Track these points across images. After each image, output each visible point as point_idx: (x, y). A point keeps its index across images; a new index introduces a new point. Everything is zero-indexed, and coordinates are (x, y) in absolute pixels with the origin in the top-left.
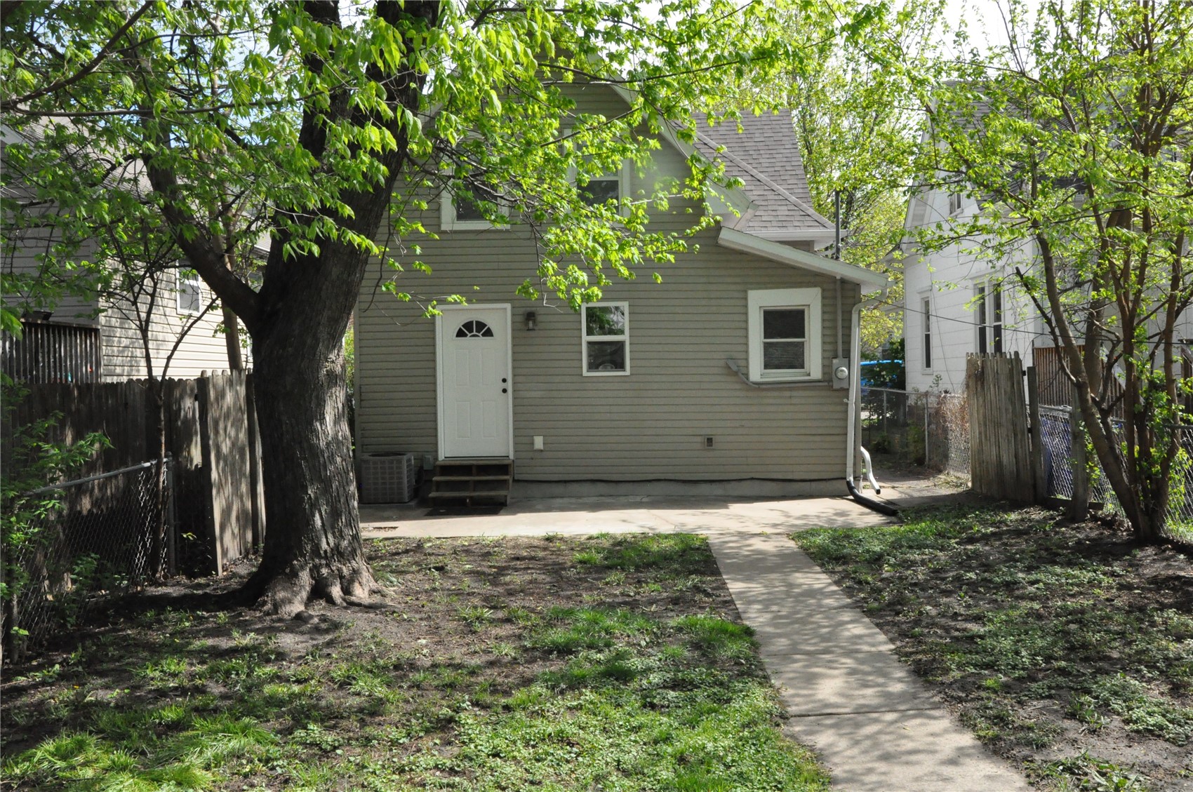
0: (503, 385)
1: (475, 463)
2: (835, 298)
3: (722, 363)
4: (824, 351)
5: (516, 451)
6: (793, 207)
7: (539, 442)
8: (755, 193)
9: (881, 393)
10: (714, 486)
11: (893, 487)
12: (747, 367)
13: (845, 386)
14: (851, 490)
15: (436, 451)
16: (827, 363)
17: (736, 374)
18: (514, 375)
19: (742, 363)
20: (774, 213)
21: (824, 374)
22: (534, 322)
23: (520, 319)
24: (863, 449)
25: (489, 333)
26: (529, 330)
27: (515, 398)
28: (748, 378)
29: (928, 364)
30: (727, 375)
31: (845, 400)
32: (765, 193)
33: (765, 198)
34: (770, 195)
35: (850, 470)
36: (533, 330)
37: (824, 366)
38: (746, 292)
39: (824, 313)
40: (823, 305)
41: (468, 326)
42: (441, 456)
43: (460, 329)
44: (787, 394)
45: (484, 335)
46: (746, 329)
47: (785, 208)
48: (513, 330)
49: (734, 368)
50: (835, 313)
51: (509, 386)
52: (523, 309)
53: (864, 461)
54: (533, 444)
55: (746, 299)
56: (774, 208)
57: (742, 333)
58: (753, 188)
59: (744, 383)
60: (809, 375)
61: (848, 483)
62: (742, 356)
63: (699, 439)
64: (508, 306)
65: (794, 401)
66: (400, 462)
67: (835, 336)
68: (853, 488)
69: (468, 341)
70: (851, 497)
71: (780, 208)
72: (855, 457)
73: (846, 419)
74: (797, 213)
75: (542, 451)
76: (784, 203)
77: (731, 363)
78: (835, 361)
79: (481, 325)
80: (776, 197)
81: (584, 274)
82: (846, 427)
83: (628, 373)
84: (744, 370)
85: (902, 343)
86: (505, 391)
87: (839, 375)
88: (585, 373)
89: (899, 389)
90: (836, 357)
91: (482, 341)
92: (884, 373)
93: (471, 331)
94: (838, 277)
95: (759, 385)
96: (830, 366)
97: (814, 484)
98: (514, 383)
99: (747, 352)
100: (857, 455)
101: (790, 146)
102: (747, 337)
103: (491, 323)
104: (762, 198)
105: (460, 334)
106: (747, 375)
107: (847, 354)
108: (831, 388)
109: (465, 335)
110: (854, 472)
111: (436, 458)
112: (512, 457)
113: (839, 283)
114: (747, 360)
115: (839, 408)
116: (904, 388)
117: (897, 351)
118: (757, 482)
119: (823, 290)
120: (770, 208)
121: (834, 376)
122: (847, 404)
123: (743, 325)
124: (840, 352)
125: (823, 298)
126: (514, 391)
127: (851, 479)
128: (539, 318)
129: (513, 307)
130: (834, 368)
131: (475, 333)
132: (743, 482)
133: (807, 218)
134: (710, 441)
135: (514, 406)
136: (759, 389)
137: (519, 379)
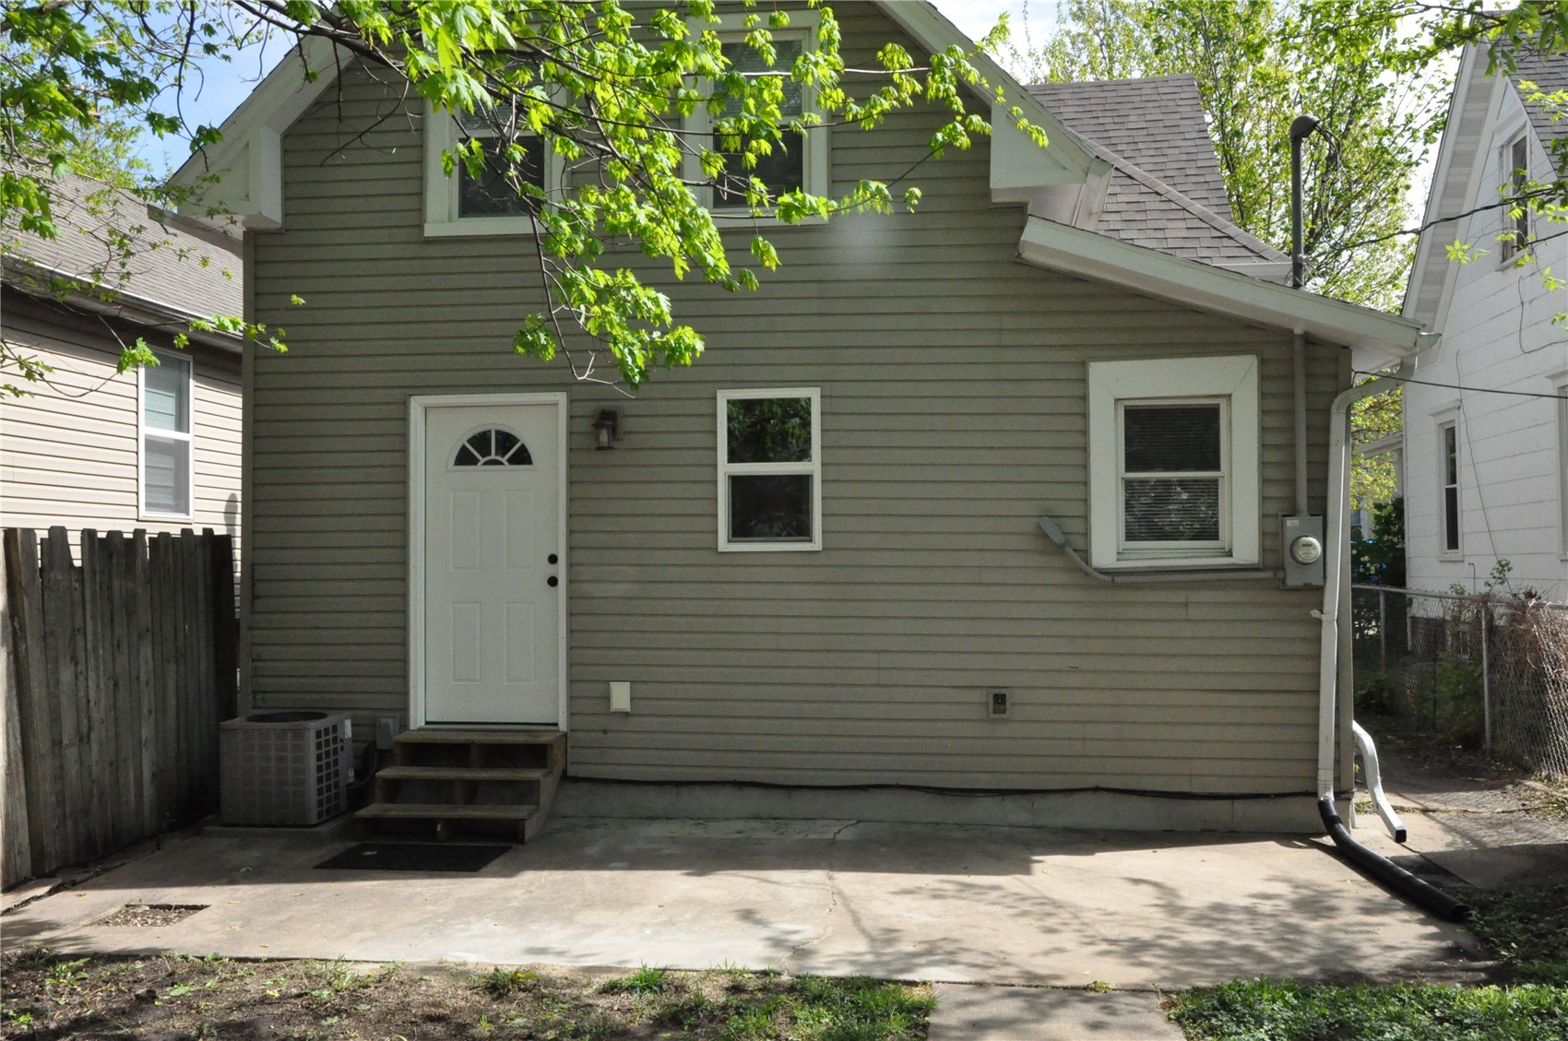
0: (549, 570)
1: (476, 737)
2: (1290, 377)
3: (1027, 525)
4: (1264, 499)
5: (571, 714)
6: (1197, 223)
7: (621, 696)
8: (1120, 198)
9: (1377, 594)
10: (1009, 803)
11: (1425, 811)
12: (1086, 534)
13: (1317, 582)
14: (1330, 824)
15: (404, 709)
16: (1271, 526)
17: (1060, 549)
18: (571, 549)
19: (1077, 526)
20: (1159, 234)
21: (1264, 550)
22: (614, 432)
23: (585, 425)
24: (1356, 727)
25: (522, 457)
26: (600, 448)
27: (570, 599)
28: (1087, 560)
29: (1453, 542)
30: (1042, 552)
31: (1315, 613)
32: (1142, 198)
33: (1142, 207)
34: (1152, 203)
35: (1326, 774)
36: (609, 448)
37: (1264, 534)
38: (1084, 365)
39: (1263, 412)
40: (1263, 395)
41: (481, 441)
42: (417, 719)
43: (464, 449)
44: (1180, 596)
45: (512, 461)
46: (1085, 449)
47: (1183, 224)
48: (570, 450)
49: (1057, 537)
50: (1291, 412)
51: (561, 570)
52: (593, 405)
53: (1360, 758)
54: (607, 698)
55: (1084, 381)
56: (1159, 224)
57: (1075, 457)
58: (1118, 190)
59: (1080, 570)
60: (1230, 554)
61: (1323, 806)
62: (1075, 509)
63: (976, 696)
64: (561, 398)
65: (1194, 612)
66: (299, 734)
67: (1292, 465)
68: (1335, 820)
69: (479, 474)
70: (1328, 840)
71: (1170, 225)
72: (1337, 744)
73: (1316, 657)
74: (1207, 234)
75: (627, 714)
76: (1181, 215)
77: (1049, 527)
78: (1290, 522)
79: (506, 440)
80: (1165, 206)
81: (663, 298)
82: (1317, 675)
83: (817, 544)
84: (1079, 542)
85: (1399, 505)
86: (553, 582)
87: (1301, 554)
88: (723, 544)
89: (1393, 585)
90: (1293, 513)
91: (507, 475)
92: (1366, 558)
93: (485, 452)
94: (1298, 330)
95: (1112, 577)
96: (1279, 534)
97: (1239, 806)
98: (570, 565)
99: (1086, 501)
100: (1345, 742)
101: (1195, 135)
102: (1085, 467)
103: (528, 435)
104: (1135, 207)
105: (464, 458)
106: (1085, 553)
107: (1319, 507)
108: (1281, 586)
109: (474, 461)
110: (1337, 779)
111: (404, 725)
112: (563, 727)
113: (1298, 345)
114: (1086, 517)
115: (1302, 631)
116: (1402, 584)
117: (1393, 518)
118: (1108, 797)
119: (1263, 363)
120: (1151, 225)
121: (1288, 560)
122: (1319, 622)
123: (1077, 440)
124: (1303, 501)
125: (1263, 378)
126: (570, 582)
127: (1330, 796)
128: (627, 424)
129: (571, 401)
130: (1289, 538)
131: (493, 456)
132: (1077, 797)
133: (1226, 242)
134: (1000, 700)
135: (570, 614)
136: (1114, 586)
137: (581, 556)
